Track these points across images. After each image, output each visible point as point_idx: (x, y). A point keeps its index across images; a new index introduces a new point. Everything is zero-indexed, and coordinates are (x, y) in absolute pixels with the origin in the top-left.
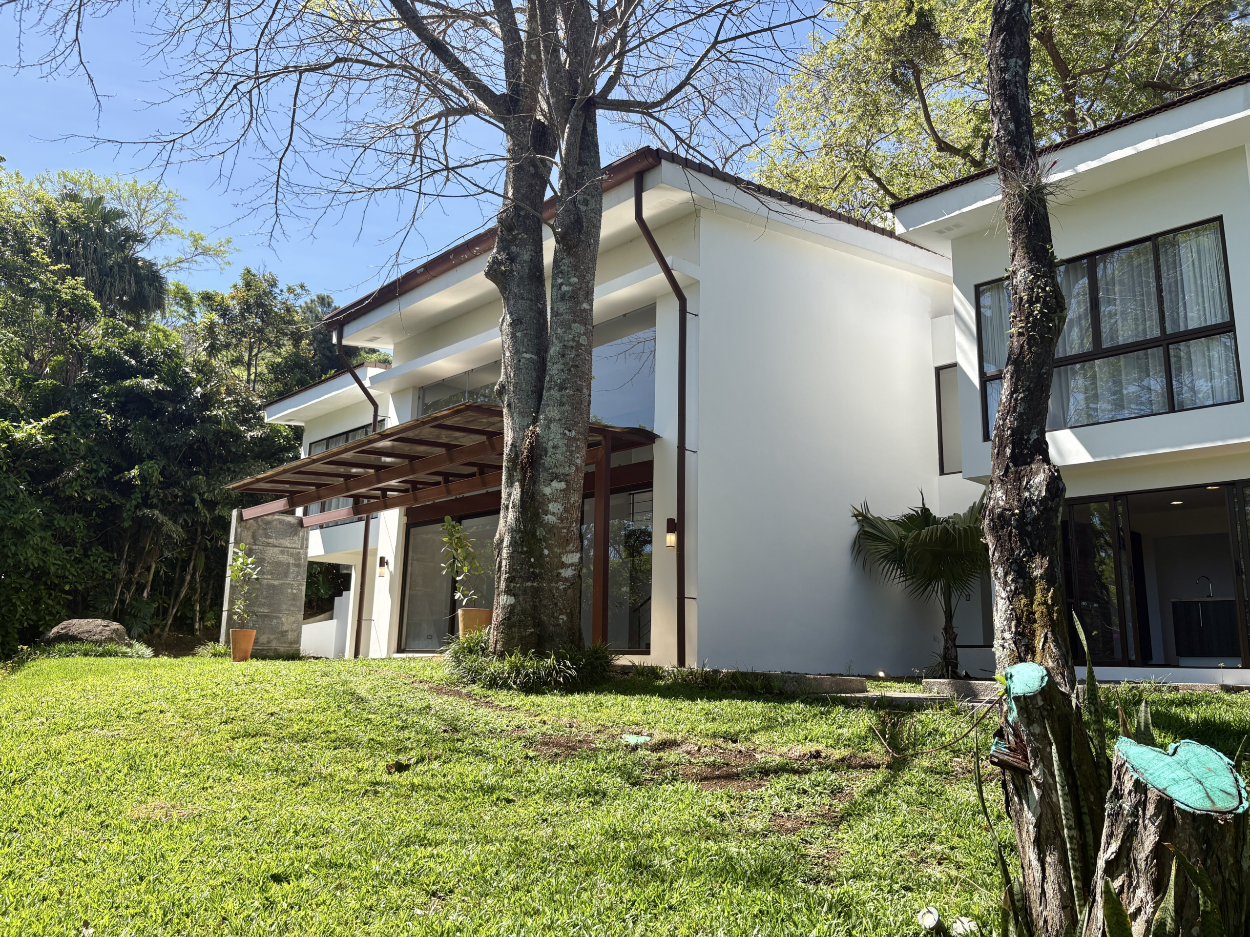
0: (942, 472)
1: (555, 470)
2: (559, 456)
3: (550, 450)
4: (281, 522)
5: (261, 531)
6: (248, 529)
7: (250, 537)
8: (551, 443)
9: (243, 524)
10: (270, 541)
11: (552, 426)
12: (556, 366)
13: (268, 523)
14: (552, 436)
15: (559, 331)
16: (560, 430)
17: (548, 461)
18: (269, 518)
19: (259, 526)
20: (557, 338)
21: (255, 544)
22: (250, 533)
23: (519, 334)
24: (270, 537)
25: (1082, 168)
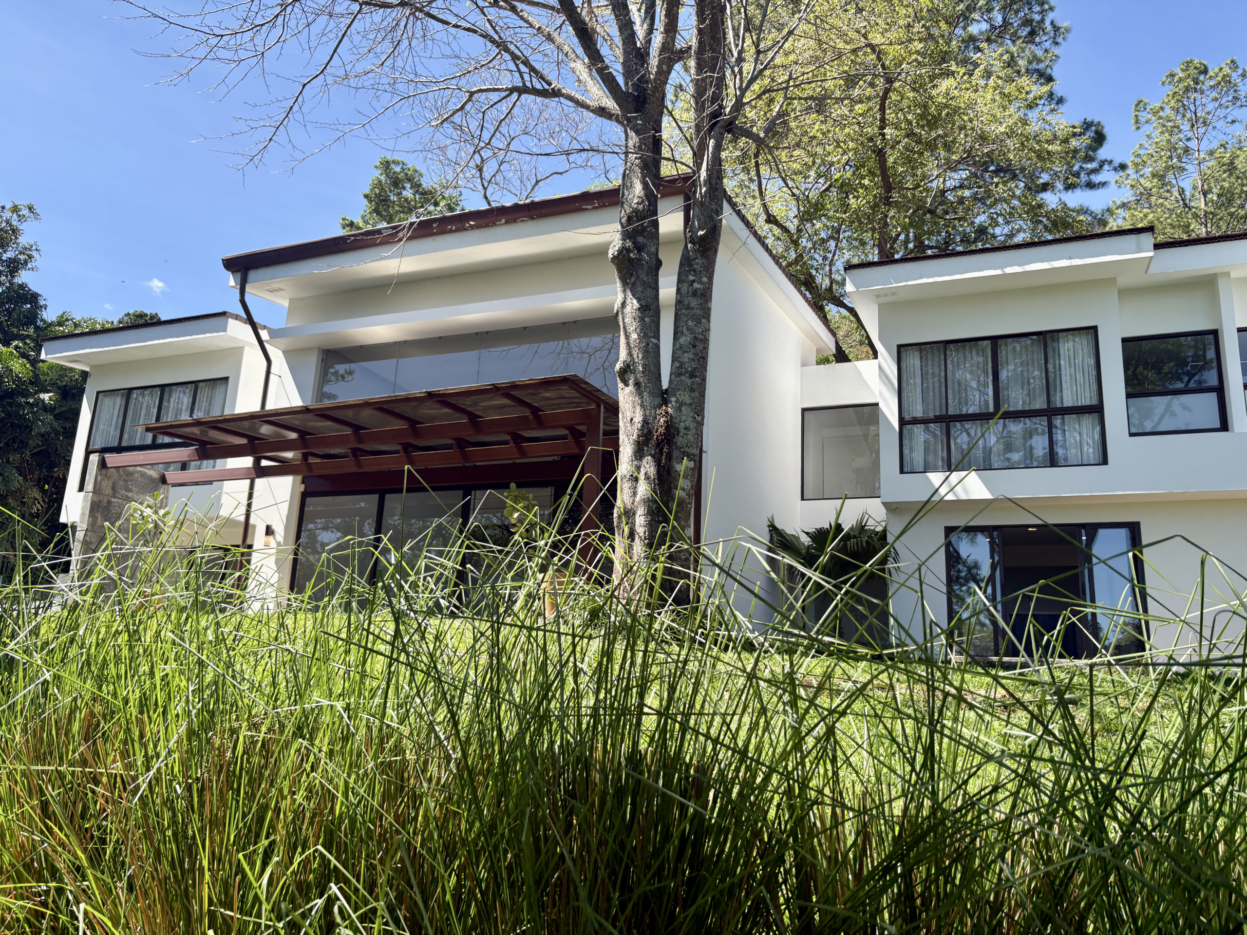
0: (803, 499)
1: (686, 449)
2: (690, 437)
3: (682, 431)
4: (143, 475)
5: (121, 483)
6: (109, 478)
7: (110, 487)
8: (682, 425)
9: (104, 471)
10: (130, 495)
11: (683, 409)
12: (686, 355)
13: (131, 474)
14: (684, 418)
15: (690, 323)
16: (691, 414)
17: (680, 440)
18: (131, 469)
19: (120, 476)
20: (688, 329)
21: (115, 497)
22: (110, 483)
23: (647, 319)
24: (130, 490)
25: (1009, 270)
